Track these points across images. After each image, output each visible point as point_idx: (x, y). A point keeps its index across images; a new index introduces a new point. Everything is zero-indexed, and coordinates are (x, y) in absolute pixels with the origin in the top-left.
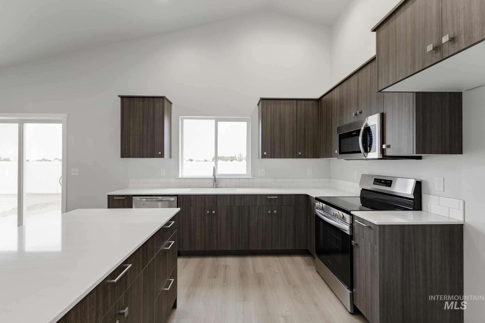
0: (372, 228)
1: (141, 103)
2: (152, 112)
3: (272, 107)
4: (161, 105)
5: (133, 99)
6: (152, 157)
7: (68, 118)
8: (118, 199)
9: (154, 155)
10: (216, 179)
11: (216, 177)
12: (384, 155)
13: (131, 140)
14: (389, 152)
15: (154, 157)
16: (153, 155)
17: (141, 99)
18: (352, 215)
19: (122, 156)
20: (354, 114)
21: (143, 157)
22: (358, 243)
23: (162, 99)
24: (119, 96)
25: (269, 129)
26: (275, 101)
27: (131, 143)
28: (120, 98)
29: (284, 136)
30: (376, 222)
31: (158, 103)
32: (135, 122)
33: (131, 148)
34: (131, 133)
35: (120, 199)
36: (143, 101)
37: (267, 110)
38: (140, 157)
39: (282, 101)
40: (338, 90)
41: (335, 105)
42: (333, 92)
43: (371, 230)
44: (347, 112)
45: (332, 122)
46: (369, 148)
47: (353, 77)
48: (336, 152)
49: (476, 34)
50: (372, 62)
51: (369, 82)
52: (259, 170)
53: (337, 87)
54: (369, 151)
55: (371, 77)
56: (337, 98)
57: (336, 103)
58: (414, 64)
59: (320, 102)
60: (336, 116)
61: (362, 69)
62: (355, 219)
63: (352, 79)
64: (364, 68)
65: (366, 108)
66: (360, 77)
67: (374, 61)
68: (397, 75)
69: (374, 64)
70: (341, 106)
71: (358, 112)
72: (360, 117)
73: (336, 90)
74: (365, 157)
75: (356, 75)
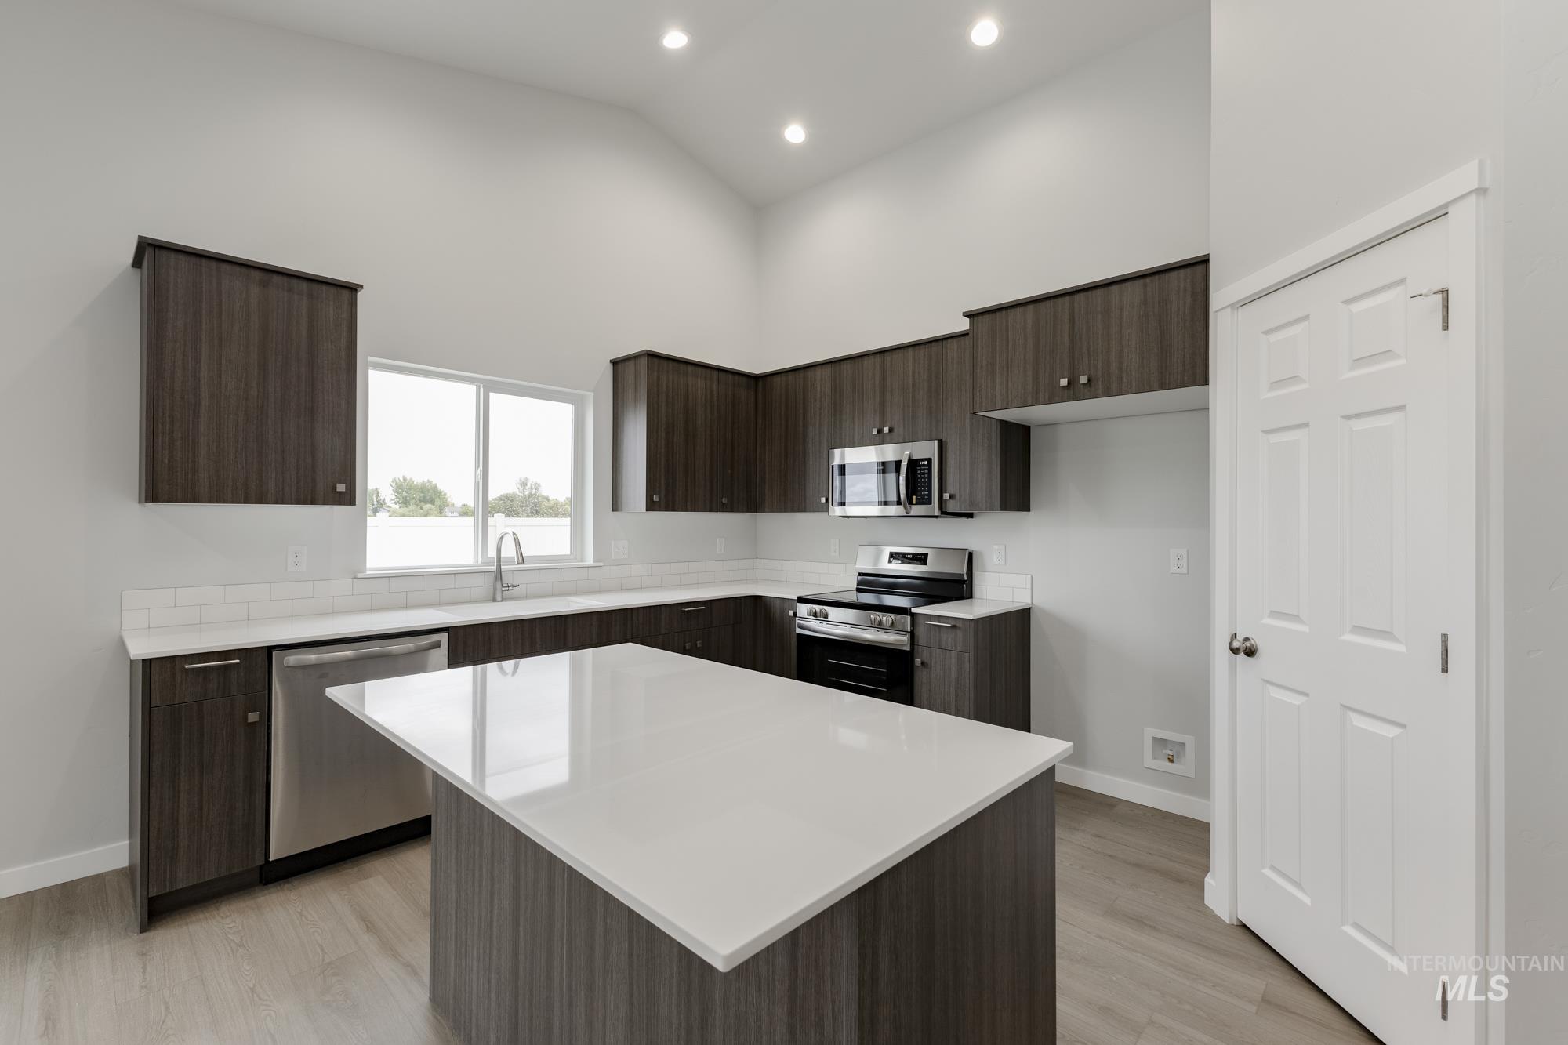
0: (959, 628)
1: (255, 290)
2: (305, 333)
3: (670, 377)
4: (345, 314)
5: (214, 264)
6: (305, 503)
8: (200, 668)
9: (313, 491)
10: (503, 573)
11: (502, 567)
12: (944, 510)
13: (202, 429)
14: (952, 507)
17: (257, 274)
18: (913, 615)
19: (148, 496)
20: (875, 432)
21: (261, 500)
22: (926, 661)
23: (346, 293)
25: (663, 435)
26: (676, 364)
29: (694, 457)
30: (971, 617)
31: (331, 303)
32: (223, 362)
35: (205, 668)
36: (265, 285)
37: (658, 385)
38: (247, 501)
39: (690, 369)
40: (827, 372)
41: (818, 402)
42: (809, 373)
43: (958, 631)
44: (854, 423)
45: (805, 436)
46: (914, 497)
47: (871, 359)
48: (823, 500)
49: (1114, 386)
50: (917, 347)
51: (910, 381)
52: (613, 543)
53: (824, 366)
54: (914, 502)
55: (914, 372)
56: (821, 389)
57: (821, 397)
58: (1037, 392)
59: (760, 383)
60: (820, 425)
61: (894, 352)
62: (920, 620)
63: (866, 362)
64: (898, 351)
65: (904, 424)
66: (889, 364)
67: (922, 346)
68: (1010, 399)
69: (922, 352)
70: (836, 409)
71: (886, 430)
72: (888, 439)
73: (819, 371)
74: (907, 513)
75: (878, 358)
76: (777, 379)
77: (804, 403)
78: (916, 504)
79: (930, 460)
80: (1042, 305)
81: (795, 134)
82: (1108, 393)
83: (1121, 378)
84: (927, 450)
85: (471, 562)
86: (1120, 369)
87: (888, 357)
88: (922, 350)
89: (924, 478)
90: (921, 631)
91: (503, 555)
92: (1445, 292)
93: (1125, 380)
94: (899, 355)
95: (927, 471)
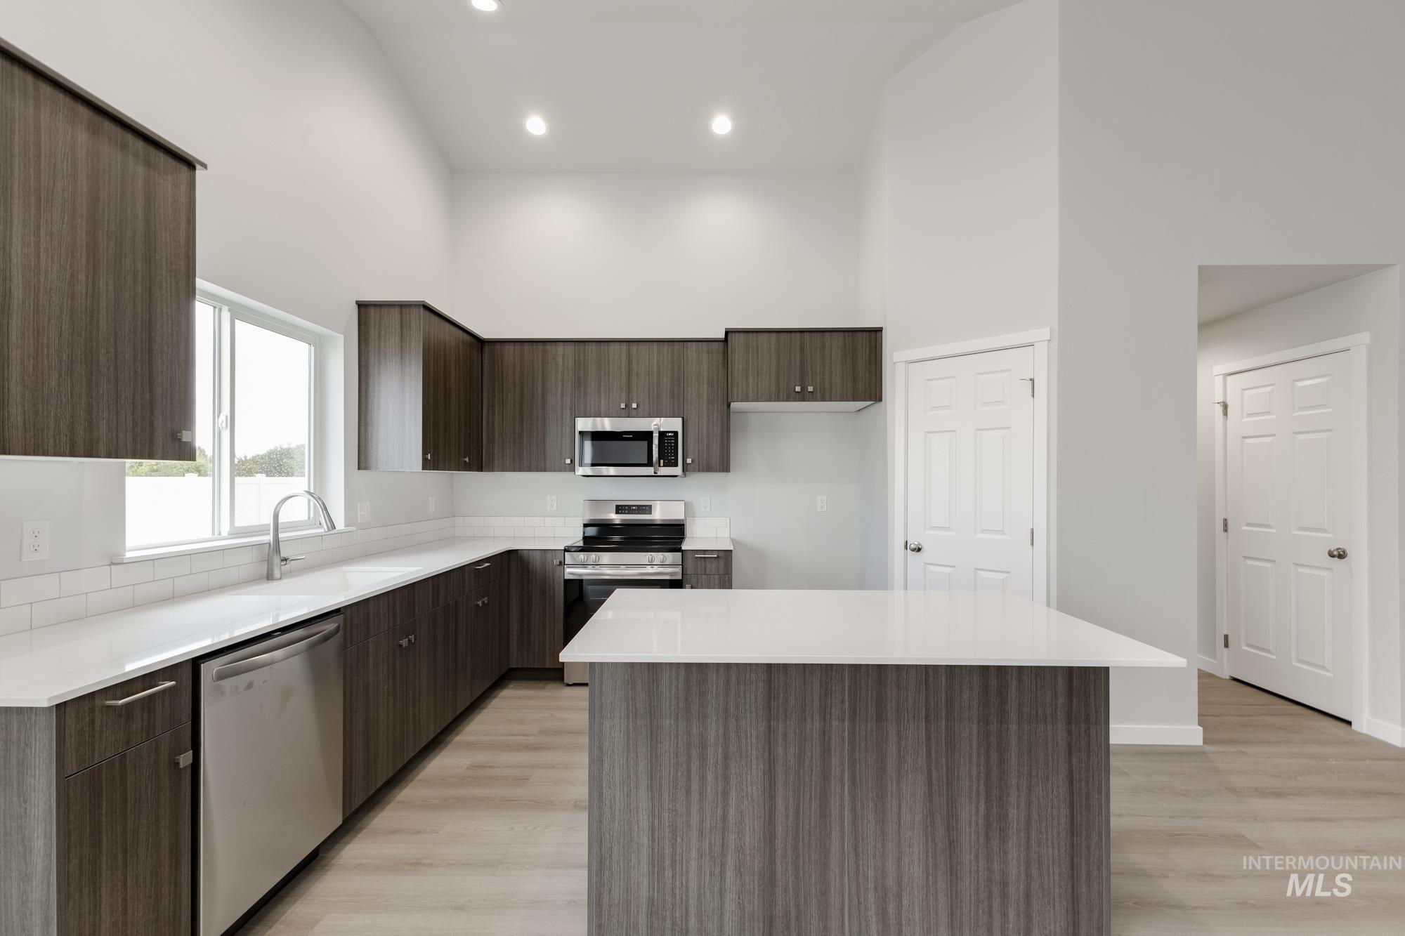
0: (722, 557)
9: (152, 444)
12: (685, 472)
14: (692, 469)
16: (146, 444)
18: (682, 552)
20: (622, 406)
29: (450, 416)
40: (570, 349)
41: (560, 374)
42: (549, 347)
43: (721, 560)
44: (599, 396)
45: (544, 402)
46: (662, 461)
47: (617, 346)
48: (568, 461)
49: (827, 395)
50: (661, 343)
51: (655, 369)
52: (359, 504)
53: (566, 344)
54: (662, 464)
55: (658, 363)
56: (564, 363)
57: (563, 370)
58: (779, 393)
59: (486, 348)
60: (562, 395)
61: (640, 343)
62: (689, 556)
63: (612, 347)
64: (643, 343)
65: (649, 403)
66: (635, 352)
67: (666, 343)
68: (759, 395)
69: (666, 348)
70: (580, 384)
71: (634, 406)
72: (634, 413)
73: (560, 347)
74: (655, 473)
75: (624, 346)
76: (509, 349)
77: (543, 373)
78: (664, 466)
79: (676, 433)
80: (782, 334)
81: (536, 125)
82: (823, 399)
83: (831, 391)
84: (674, 424)
85: (209, 535)
86: (831, 386)
87: (634, 347)
88: (665, 346)
89: (671, 446)
90: (690, 563)
91: (281, 520)
92: (1032, 380)
93: (833, 393)
94: (643, 347)
95: (673, 441)
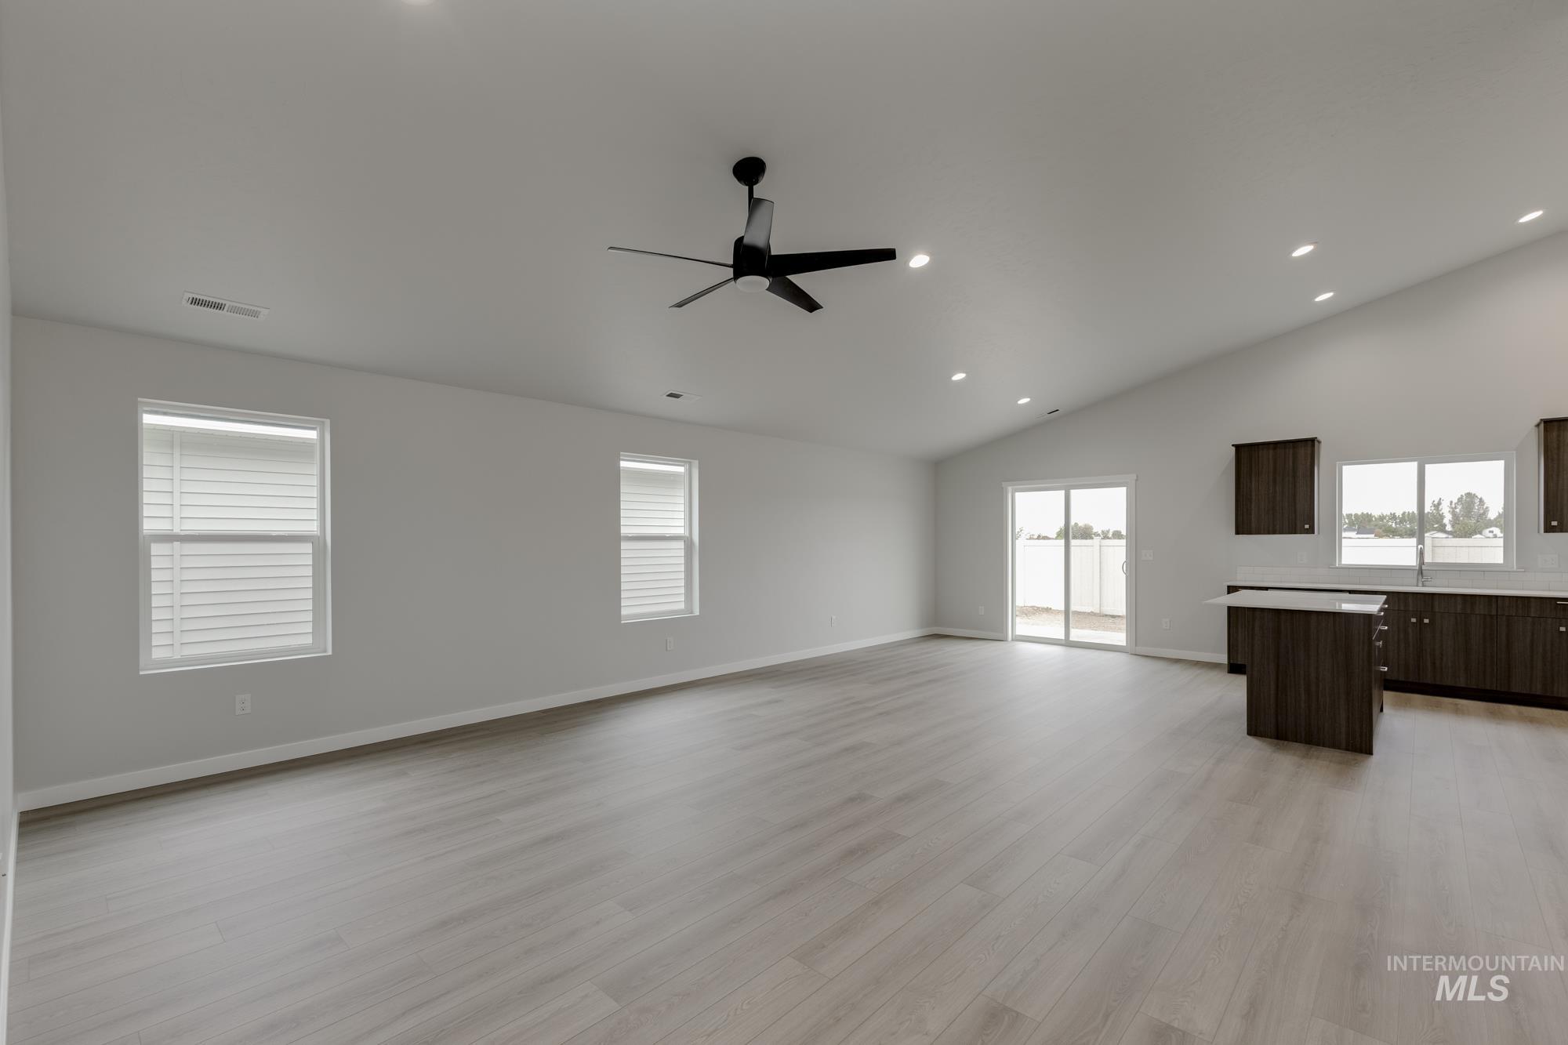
1: (1271, 452)
2: (1291, 464)
4: (1309, 452)
5: (1257, 447)
7: (1137, 480)
9: (1295, 528)
11: (1423, 567)
13: (1253, 508)
15: (1295, 533)
16: (1293, 530)
17: (1271, 446)
19: (1237, 533)
21: (1274, 533)
23: (1310, 442)
24: (1233, 445)
27: (1253, 512)
28: (1234, 448)
31: (1303, 448)
32: (1260, 481)
33: (1253, 520)
34: (1254, 497)
36: (1275, 449)
52: (1540, 556)
